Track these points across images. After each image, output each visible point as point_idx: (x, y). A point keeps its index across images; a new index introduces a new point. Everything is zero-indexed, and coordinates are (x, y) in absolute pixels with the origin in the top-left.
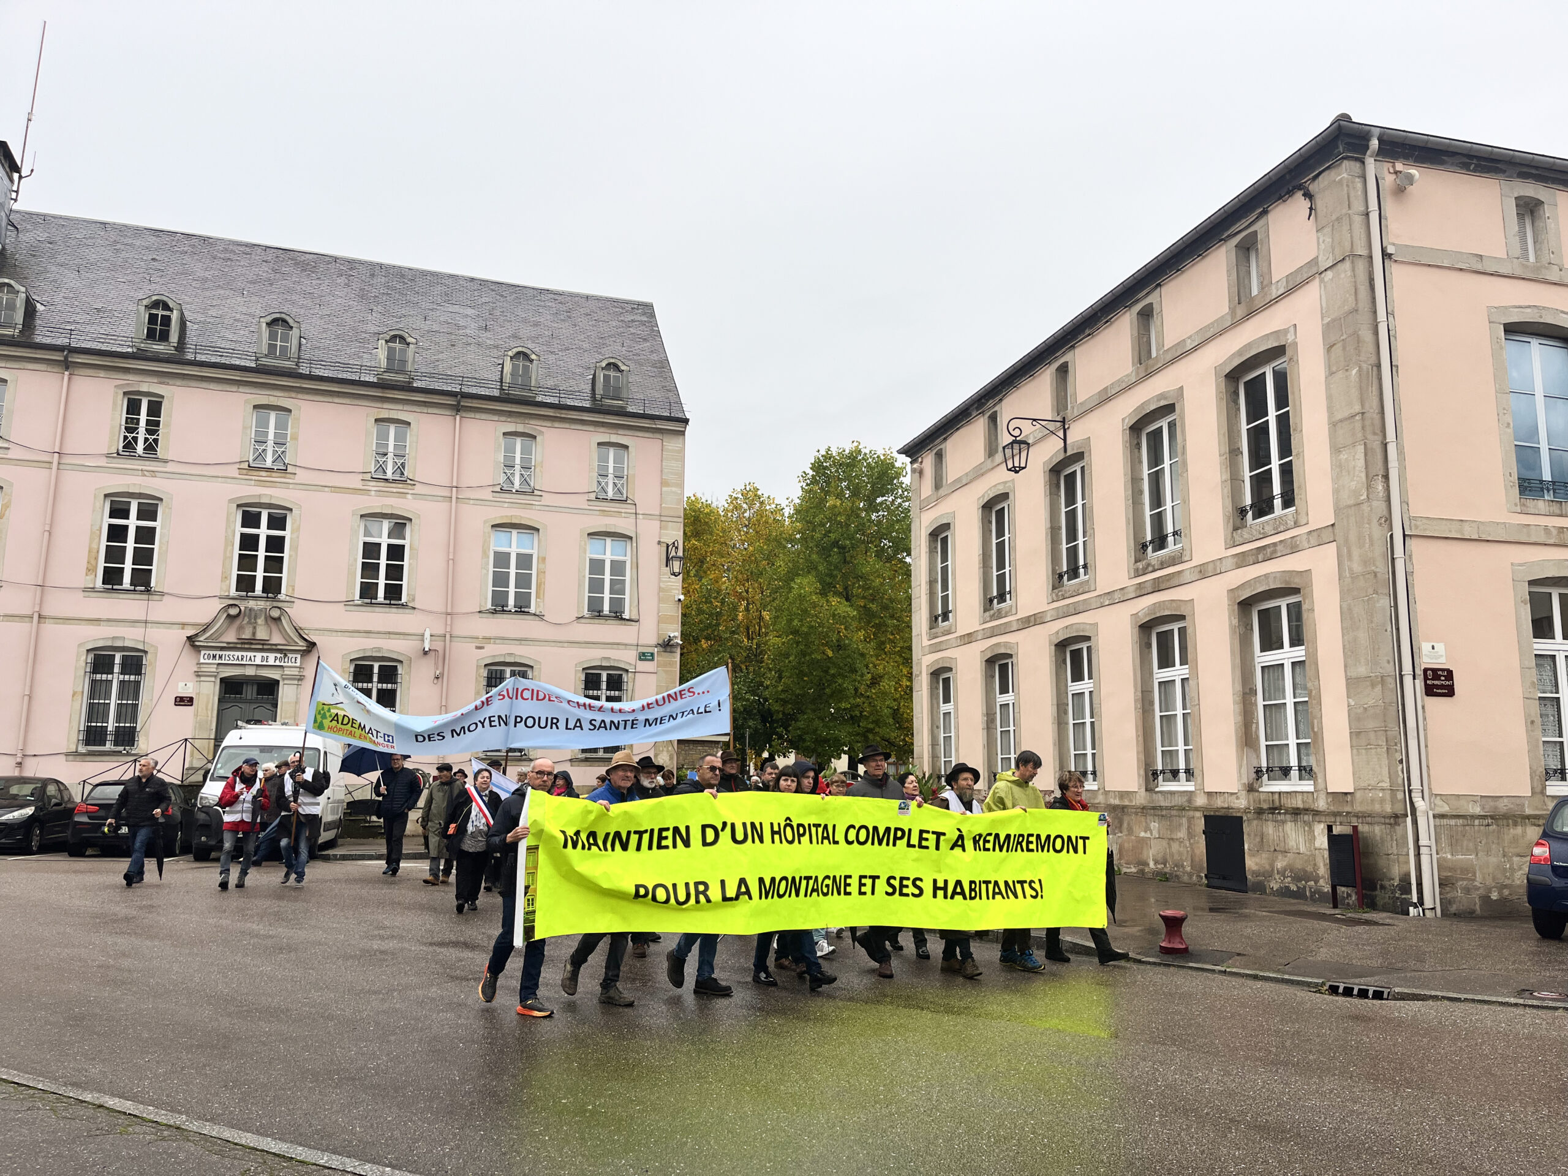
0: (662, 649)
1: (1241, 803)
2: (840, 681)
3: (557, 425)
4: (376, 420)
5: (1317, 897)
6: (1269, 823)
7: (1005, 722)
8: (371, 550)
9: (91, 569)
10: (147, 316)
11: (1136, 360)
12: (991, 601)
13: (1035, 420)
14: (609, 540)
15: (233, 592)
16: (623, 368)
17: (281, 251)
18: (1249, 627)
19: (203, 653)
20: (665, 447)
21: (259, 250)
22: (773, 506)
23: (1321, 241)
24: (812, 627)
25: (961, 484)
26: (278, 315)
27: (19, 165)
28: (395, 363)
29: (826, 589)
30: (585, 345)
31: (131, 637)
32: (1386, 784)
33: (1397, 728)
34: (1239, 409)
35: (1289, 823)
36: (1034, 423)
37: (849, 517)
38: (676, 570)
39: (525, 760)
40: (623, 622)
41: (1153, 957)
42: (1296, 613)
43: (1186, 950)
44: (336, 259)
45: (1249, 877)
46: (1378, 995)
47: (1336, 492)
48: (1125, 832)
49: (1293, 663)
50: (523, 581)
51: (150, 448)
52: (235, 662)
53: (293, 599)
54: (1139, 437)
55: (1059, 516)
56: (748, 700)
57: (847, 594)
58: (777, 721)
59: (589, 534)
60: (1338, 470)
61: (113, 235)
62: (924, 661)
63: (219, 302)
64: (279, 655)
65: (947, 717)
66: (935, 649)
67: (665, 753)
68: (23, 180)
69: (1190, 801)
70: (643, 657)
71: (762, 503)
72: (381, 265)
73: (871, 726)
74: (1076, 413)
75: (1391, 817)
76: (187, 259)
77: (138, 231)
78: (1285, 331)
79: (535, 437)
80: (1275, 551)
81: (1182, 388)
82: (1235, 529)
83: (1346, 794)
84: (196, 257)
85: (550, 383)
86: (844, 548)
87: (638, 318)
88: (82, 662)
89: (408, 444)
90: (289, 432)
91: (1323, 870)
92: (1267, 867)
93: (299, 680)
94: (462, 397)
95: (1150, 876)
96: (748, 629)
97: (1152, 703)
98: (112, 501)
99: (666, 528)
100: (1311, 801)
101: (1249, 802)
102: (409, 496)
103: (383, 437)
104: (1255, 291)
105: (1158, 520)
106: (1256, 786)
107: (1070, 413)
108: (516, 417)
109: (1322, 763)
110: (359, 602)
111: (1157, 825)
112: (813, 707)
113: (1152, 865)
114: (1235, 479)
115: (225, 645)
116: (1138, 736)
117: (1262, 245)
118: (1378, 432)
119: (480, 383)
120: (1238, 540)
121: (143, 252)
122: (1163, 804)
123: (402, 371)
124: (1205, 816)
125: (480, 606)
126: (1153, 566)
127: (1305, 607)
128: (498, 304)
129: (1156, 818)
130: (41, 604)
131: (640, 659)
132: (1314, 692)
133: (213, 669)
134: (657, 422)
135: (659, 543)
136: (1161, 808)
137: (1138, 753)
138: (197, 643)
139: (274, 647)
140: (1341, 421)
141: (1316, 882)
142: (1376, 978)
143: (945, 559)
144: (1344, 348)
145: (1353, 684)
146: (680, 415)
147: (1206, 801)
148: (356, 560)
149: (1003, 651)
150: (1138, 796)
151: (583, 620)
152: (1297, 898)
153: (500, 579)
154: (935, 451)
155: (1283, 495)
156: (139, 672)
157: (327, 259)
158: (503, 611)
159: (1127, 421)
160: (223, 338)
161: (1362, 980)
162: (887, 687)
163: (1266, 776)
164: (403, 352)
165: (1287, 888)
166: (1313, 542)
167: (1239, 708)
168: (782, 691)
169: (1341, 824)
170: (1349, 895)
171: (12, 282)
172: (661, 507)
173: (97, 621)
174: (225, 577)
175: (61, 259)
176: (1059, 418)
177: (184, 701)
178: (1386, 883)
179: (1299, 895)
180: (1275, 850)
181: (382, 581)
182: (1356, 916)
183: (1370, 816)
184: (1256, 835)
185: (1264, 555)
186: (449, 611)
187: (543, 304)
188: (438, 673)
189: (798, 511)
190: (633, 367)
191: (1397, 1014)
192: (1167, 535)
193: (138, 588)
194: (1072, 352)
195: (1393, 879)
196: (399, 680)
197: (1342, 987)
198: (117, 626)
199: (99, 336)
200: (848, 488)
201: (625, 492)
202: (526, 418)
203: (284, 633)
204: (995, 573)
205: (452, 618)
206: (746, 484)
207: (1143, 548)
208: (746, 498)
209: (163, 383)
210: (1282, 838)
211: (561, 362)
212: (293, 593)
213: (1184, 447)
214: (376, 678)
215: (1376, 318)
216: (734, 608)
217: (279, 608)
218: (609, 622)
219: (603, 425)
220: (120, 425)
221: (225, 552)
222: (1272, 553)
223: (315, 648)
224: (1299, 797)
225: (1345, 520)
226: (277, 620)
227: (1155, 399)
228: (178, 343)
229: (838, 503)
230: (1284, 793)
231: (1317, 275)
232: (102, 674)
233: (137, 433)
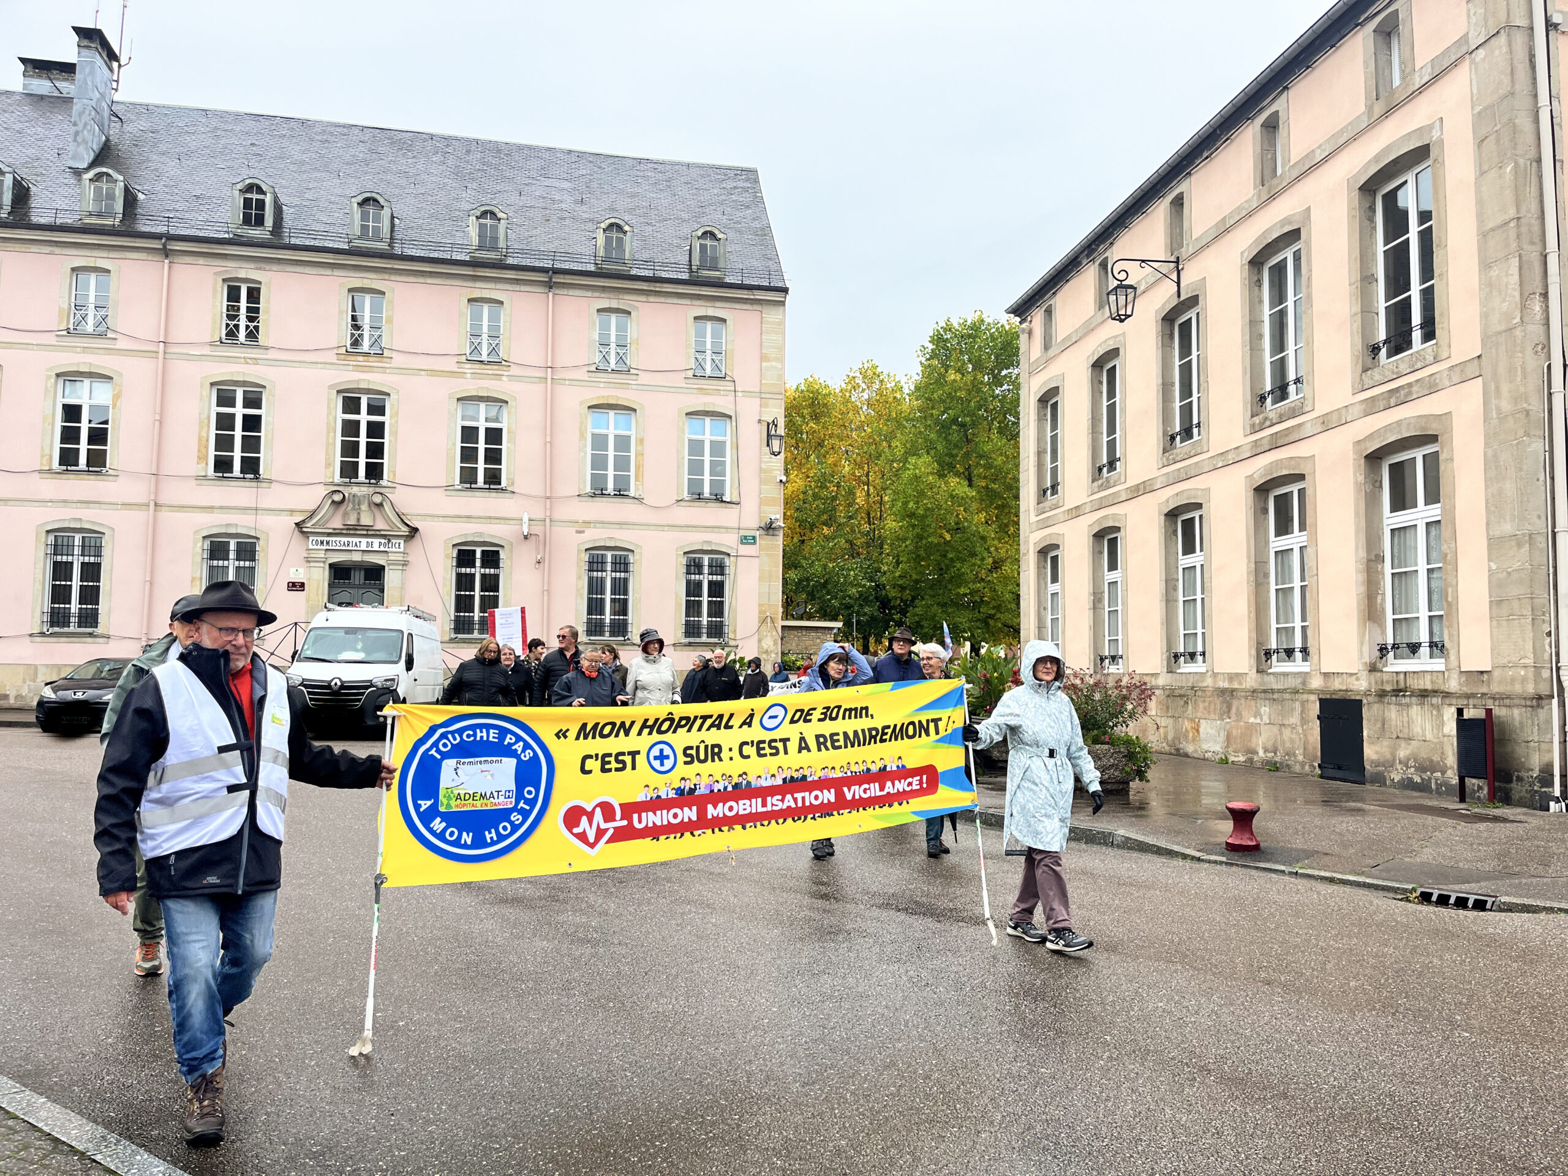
0: (764, 532)
1: (1361, 685)
2: (958, 565)
3: (651, 299)
4: (469, 300)
5: (1443, 790)
6: (1392, 707)
7: (1113, 600)
8: (469, 434)
9: (202, 458)
10: (242, 201)
11: (1258, 181)
12: (1100, 470)
13: (1143, 261)
14: (708, 420)
15: (337, 478)
16: (720, 236)
17: (378, 131)
18: (1377, 484)
19: (311, 539)
20: (764, 319)
21: (356, 132)
22: (893, 384)
23: (1472, 13)
24: (929, 509)
25: (1072, 343)
26: (368, 195)
27: (117, 53)
28: (488, 240)
29: (945, 468)
30: (686, 216)
31: (243, 524)
32: (1529, 661)
33: (1546, 595)
34: (1375, 228)
35: (1415, 707)
36: (1143, 265)
37: (969, 392)
38: (776, 449)
39: (628, 645)
40: (724, 504)
41: (1216, 854)
42: (1432, 463)
43: (1257, 847)
44: (432, 137)
45: (1367, 767)
46: (1480, 905)
47: (1485, 316)
48: (1234, 717)
49: (1428, 524)
50: (622, 463)
51: (252, 335)
52: (341, 548)
53: (394, 485)
54: (1260, 272)
55: (1173, 369)
56: (864, 586)
57: (969, 475)
58: (894, 607)
59: (687, 414)
60: (1488, 290)
61: (214, 122)
62: (1031, 539)
63: (316, 184)
64: (383, 541)
65: (1055, 598)
66: (1044, 525)
67: (769, 638)
68: (122, 69)
69: (1304, 683)
70: (745, 540)
71: (882, 382)
72: (477, 141)
73: (992, 612)
74: (1191, 251)
75: (1533, 698)
76: (285, 143)
77: (238, 117)
78: (1431, 127)
79: (629, 313)
80: (1410, 393)
81: (1309, 209)
82: (1365, 370)
83: (1482, 672)
84: (294, 140)
85: (645, 256)
86: (963, 425)
87: (741, 184)
88: (200, 549)
89: (502, 325)
90: (384, 316)
91: (1451, 759)
92: (1389, 756)
93: (403, 565)
94: (554, 273)
95: (1259, 765)
96: (868, 514)
97: (1266, 575)
98: (218, 390)
99: (767, 406)
100: (1440, 681)
101: (1370, 684)
102: (504, 378)
103: (477, 318)
104: (1397, 82)
105: (1280, 367)
106: (1379, 665)
107: (1184, 253)
108: (610, 292)
109: (1456, 637)
110: (460, 487)
111: (1267, 709)
112: (932, 593)
113: (1261, 753)
114: (1367, 311)
115: (331, 531)
116: (1250, 612)
117: (1404, 25)
118: (1537, 240)
119: (570, 256)
120: (1368, 382)
121: (243, 137)
122: (1275, 687)
123: (495, 249)
124: (1321, 700)
125: (579, 490)
126: (1271, 420)
127: (1442, 457)
128: (595, 176)
129: (1267, 702)
130: (156, 493)
131: (742, 543)
132: (1449, 556)
133: (322, 554)
134: (756, 292)
135: (760, 421)
136: (1273, 691)
137: (1250, 631)
138: (305, 530)
139: (378, 533)
140: (1493, 230)
141: (1443, 773)
142: (1483, 884)
143: (1054, 426)
144: (1498, 140)
145: (1495, 544)
146: (780, 284)
147: (1322, 683)
148: (454, 444)
149: (1111, 524)
150: (1248, 679)
151: (682, 503)
152: (1421, 791)
153: (599, 462)
154: (1044, 309)
155: (1422, 326)
156: (253, 559)
157: (424, 136)
158: (602, 494)
159: (1246, 254)
160: (318, 221)
161: (1464, 887)
162: (1009, 571)
163: (1391, 654)
164: (495, 228)
165: (1410, 780)
166: (1456, 378)
167: (1362, 577)
168: (900, 576)
169: (1475, 707)
170: (1480, 788)
171: (110, 171)
172: (761, 384)
173: (210, 509)
174: (329, 465)
175: (163, 147)
176: (1173, 259)
177: (296, 586)
178: (1523, 774)
179: (1423, 788)
180: (1398, 737)
181: (481, 466)
182: (1484, 812)
183: (1509, 697)
184: (1376, 720)
185: (1397, 398)
186: (548, 495)
187: (642, 174)
188: (539, 557)
189: (917, 388)
190: (731, 235)
191: (1491, 930)
192: (1288, 384)
193: (246, 476)
194: (1188, 180)
195: (1532, 770)
196: (501, 565)
197: (1436, 894)
198: (229, 513)
199: (198, 223)
200: (970, 361)
201: (723, 369)
202: (620, 292)
203: (387, 519)
204: (1105, 439)
205: (551, 502)
206: (865, 362)
207: (1260, 400)
208: (864, 377)
209: (260, 269)
210: (1406, 724)
211: (658, 234)
212: (394, 479)
213: (1309, 279)
214: (478, 563)
215: (1536, 102)
216: (851, 493)
217: (381, 494)
218: (709, 504)
219: (699, 297)
220: (222, 313)
221: (328, 438)
222: (1406, 396)
223: (418, 533)
224: (1428, 677)
225: (1494, 350)
226: (380, 505)
227: (1279, 226)
228: (273, 227)
229: (959, 377)
230: (1409, 672)
231: (1467, 56)
232: (218, 560)
233: (239, 321)
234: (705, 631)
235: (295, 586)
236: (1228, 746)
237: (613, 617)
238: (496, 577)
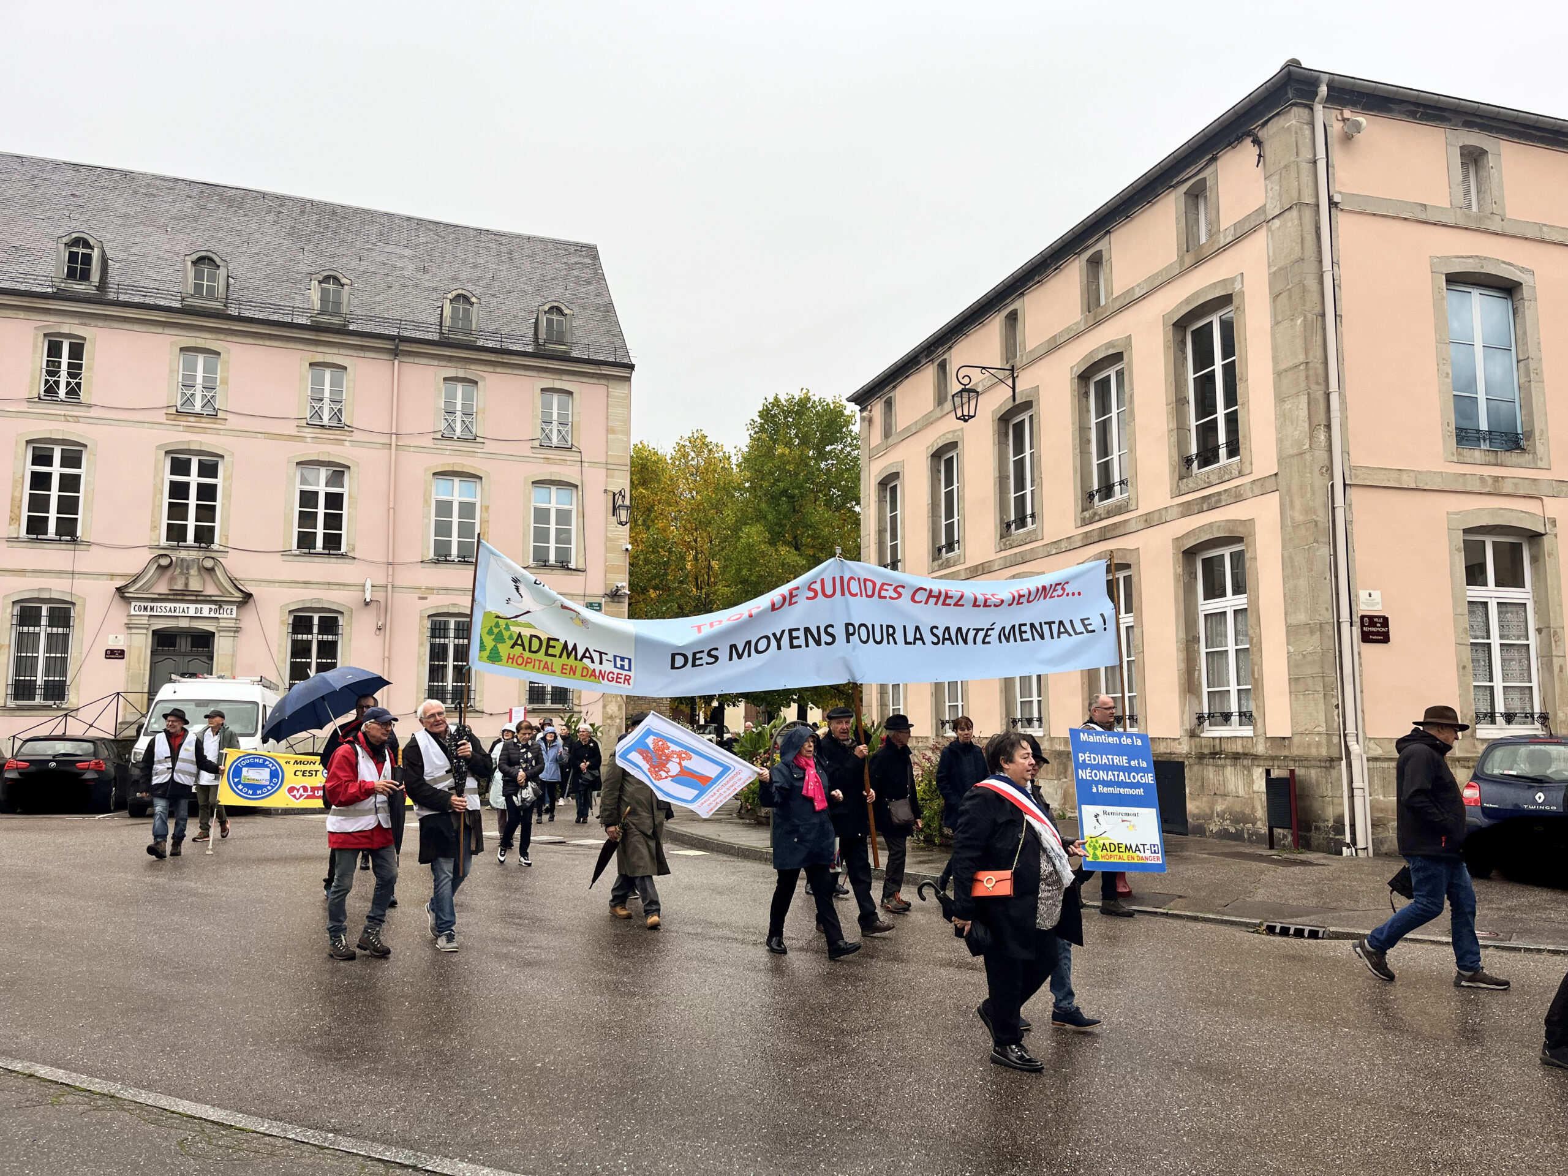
0: (609, 599)
1: (1183, 748)
3: (499, 370)
4: (311, 364)
5: (1255, 838)
6: (1210, 768)
8: (308, 498)
9: (14, 519)
10: (67, 254)
11: (1085, 308)
12: (940, 550)
13: (984, 368)
14: (553, 489)
15: (163, 542)
16: (566, 311)
17: (206, 186)
18: (1193, 576)
19: (133, 604)
20: (610, 393)
21: (183, 186)
22: (721, 454)
23: (1269, 188)
24: (762, 576)
25: (911, 433)
26: (204, 254)
28: (331, 305)
29: (775, 538)
30: (528, 288)
31: (58, 588)
32: (1323, 729)
33: (1334, 675)
34: (1185, 358)
35: (1229, 768)
36: (984, 371)
37: (797, 465)
38: (624, 519)
40: (570, 572)
42: (1238, 559)
44: (264, 195)
45: (1190, 820)
46: (1314, 935)
47: (1280, 441)
49: (1235, 611)
50: (466, 530)
51: (73, 391)
52: (167, 614)
53: (227, 549)
54: (1087, 386)
55: (1008, 465)
57: (796, 543)
59: (533, 483)
60: (1282, 419)
61: (31, 171)
63: (141, 239)
64: (213, 607)
67: (613, 704)
70: (590, 607)
71: (710, 451)
72: (312, 202)
74: (1025, 361)
75: (1327, 761)
76: (108, 195)
77: (56, 166)
78: (1233, 280)
79: (476, 383)
80: (1219, 501)
81: (1130, 336)
82: (1181, 478)
83: (1284, 738)
84: (117, 193)
85: (492, 327)
86: (793, 497)
87: (581, 260)
88: (8, 614)
89: (344, 390)
90: (218, 376)
91: (1261, 812)
92: (1208, 811)
93: (235, 632)
94: (400, 341)
96: (696, 579)
98: (34, 448)
99: (612, 477)
100: (1250, 746)
101: (1190, 748)
102: (347, 443)
103: (318, 382)
104: (1203, 239)
105: (1105, 469)
106: (1198, 731)
107: (1019, 362)
108: (457, 361)
109: (1262, 709)
110: (297, 552)
114: (1181, 428)
115: (156, 596)
116: (1083, 683)
117: (1210, 191)
118: (1322, 381)
119: (418, 326)
120: (1184, 489)
121: (62, 187)
123: (338, 314)
125: (423, 557)
126: (1100, 515)
127: (1247, 556)
128: (436, 244)
132: (1255, 639)
133: (145, 621)
134: (602, 367)
135: (606, 491)
138: (127, 595)
139: (208, 598)
140: (1286, 371)
141: (1254, 824)
142: (1312, 917)
143: (894, 508)
144: (1290, 297)
145: (1292, 630)
146: (626, 361)
148: (292, 509)
152: (1235, 840)
153: (442, 529)
154: (884, 399)
155: (1228, 444)
156: (67, 625)
157: (255, 194)
158: (446, 560)
159: (1075, 369)
160: (148, 277)
161: (1299, 920)
163: (1207, 722)
164: (338, 294)
165: (1226, 830)
166: (1257, 491)
167: (1182, 655)
169: (1279, 767)
170: (1285, 836)
172: (607, 455)
173: (22, 572)
174: (155, 527)
176: (1008, 367)
178: (1321, 824)
179: (1238, 837)
180: (1215, 794)
181: (320, 531)
182: (1292, 857)
183: (1306, 759)
184: (1197, 780)
185: (1209, 504)
186: (390, 561)
187: (482, 244)
188: (380, 624)
189: (746, 460)
190: (577, 310)
191: (1332, 954)
192: (1113, 485)
193: (63, 538)
194: (1021, 299)
195: (1327, 821)
196: (340, 632)
197: (1278, 927)
198: (42, 577)
199: (18, 275)
200: (797, 435)
201: (569, 439)
202: (467, 363)
203: (218, 584)
204: (944, 523)
205: (393, 569)
206: (695, 431)
207: (1089, 497)
208: (694, 446)
209: (85, 324)
210: (1221, 782)
211: (503, 306)
212: (227, 543)
213: (1131, 396)
214: (315, 630)
215: (1321, 267)
216: (682, 558)
217: (213, 558)
218: (555, 572)
219: (546, 370)
220: (41, 369)
221: (154, 500)
222: (1216, 502)
223: (251, 599)
224: (1239, 742)
225: (1288, 470)
226: (211, 570)
227: (1104, 348)
228: (100, 282)
229: (787, 451)
230: (1224, 738)
231: (1264, 224)
232: (29, 626)
233: (59, 377)
234: (549, 697)
235: (114, 654)
236: (1065, 804)
237: (455, 684)
238: (334, 644)
